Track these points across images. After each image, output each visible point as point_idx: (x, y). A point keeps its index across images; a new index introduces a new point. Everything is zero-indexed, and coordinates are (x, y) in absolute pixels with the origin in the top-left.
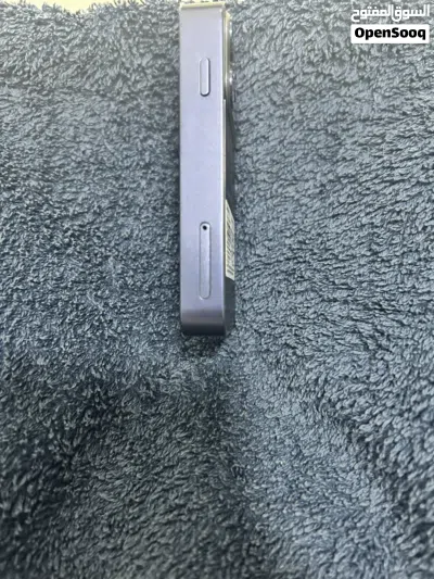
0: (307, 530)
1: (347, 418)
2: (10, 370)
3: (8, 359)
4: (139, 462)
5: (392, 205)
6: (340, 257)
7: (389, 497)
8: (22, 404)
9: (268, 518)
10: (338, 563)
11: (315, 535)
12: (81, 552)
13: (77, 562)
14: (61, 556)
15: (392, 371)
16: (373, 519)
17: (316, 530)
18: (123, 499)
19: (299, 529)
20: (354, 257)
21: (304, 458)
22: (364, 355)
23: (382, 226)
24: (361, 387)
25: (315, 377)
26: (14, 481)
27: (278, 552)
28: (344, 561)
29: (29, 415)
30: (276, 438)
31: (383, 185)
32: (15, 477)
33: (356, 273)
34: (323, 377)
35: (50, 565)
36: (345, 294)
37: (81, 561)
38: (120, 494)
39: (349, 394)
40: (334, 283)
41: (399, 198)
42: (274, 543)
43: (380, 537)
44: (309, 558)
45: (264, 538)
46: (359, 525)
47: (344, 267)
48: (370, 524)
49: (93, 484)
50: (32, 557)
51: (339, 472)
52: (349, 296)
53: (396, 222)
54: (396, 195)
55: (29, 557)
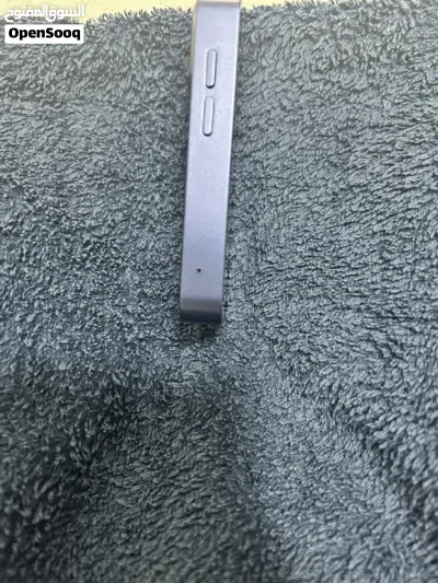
0: (321, 537)
1: (361, 424)
2: (33, 377)
3: (31, 364)
4: (155, 467)
5: (403, 212)
6: (352, 266)
7: (404, 504)
8: (43, 410)
9: (282, 524)
10: (353, 570)
11: (329, 541)
12: (100, 558)
13: (95, 569)
14: (79, 563)
15: (407, 379)
16: (388, 526)
17: (331, 537)
18: (140, 504)
19: (314, 535)
20: (366, 265)
21: (318, 464)
22: (379, 363)
23: (394, 234)
24: (375, 393)
25: (328, 384)
26: (36, 488)
27: (293, 559)
28: (360, 568)
29: (50, 420)
30: (289, 444)
31: (395, 193)
32: (37, 484)
33: (369, 281)
34: (337, 384)
35: (69, 572)
36: (358, 301)
37: (99, 568)
38: (137, 499)
39: (363, 401)
40: (347, 291)
41: (410, 206)
42: (290, 549)
43: (395, 544)
44: (324, 565)
45: (279, 544)
46: (374, 532)
47: (357, 275)
48: (385, 530)
49: (111, 490)
50: (52, 563)
51: (354, 478)
52: (362, 304)
53: (407, 229)
54: (408, 203)
55: (48, 564)
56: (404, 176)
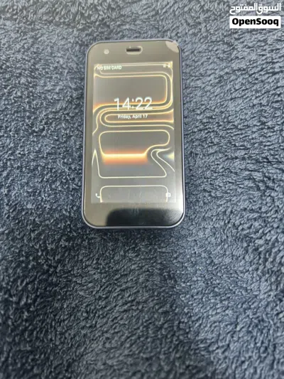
0: (218, 311)
1: (246, 236)
2: (9, 212)
3: (7, 205)
4: (103, 271)
5: (274, 90)
6: (239, 127)
7: (274, 287)
8: (19, 234)
9: (192, 304)
10: (239, 331)
11: (223, 314)
12: (70, 328)
13: (67, 335)
14: (57, 331)
15: (277, 203)
16: (262, 303)
17: (224, 311)
18: (94, 295)
19: (213, 311)
20: (248, 126)
21: (215, 265)
22: (257, 194)
23: (268, 105)
24: (256, 215)
25: (223, 210)
26: (19, 284)
27: (200, 325)
28: (243, 330)
29: (25, 241)
30: (195, 253)
31: (267, 76)
32: (19, 281)
33: (250, 137)
34: (229, 210)
35: (49, 337)
36: (243, 153)
37: (69, 334)
38: (92, 292)
39: (248, 220)
40: (235, 145)
41: (279, 85)
42: (197, 320)
43: (267, 314)
44: (220, 329)
45: (191, 317)
46: (252, 307)
47: (242, 134)
48: (260, 305)
49: (74, 286)
50: (37, 333)
51: (239, 273)
52: (246, 154)
53: (277, 102)
54: (277, 82)
55: (35, 333)
56: (273, 63)
